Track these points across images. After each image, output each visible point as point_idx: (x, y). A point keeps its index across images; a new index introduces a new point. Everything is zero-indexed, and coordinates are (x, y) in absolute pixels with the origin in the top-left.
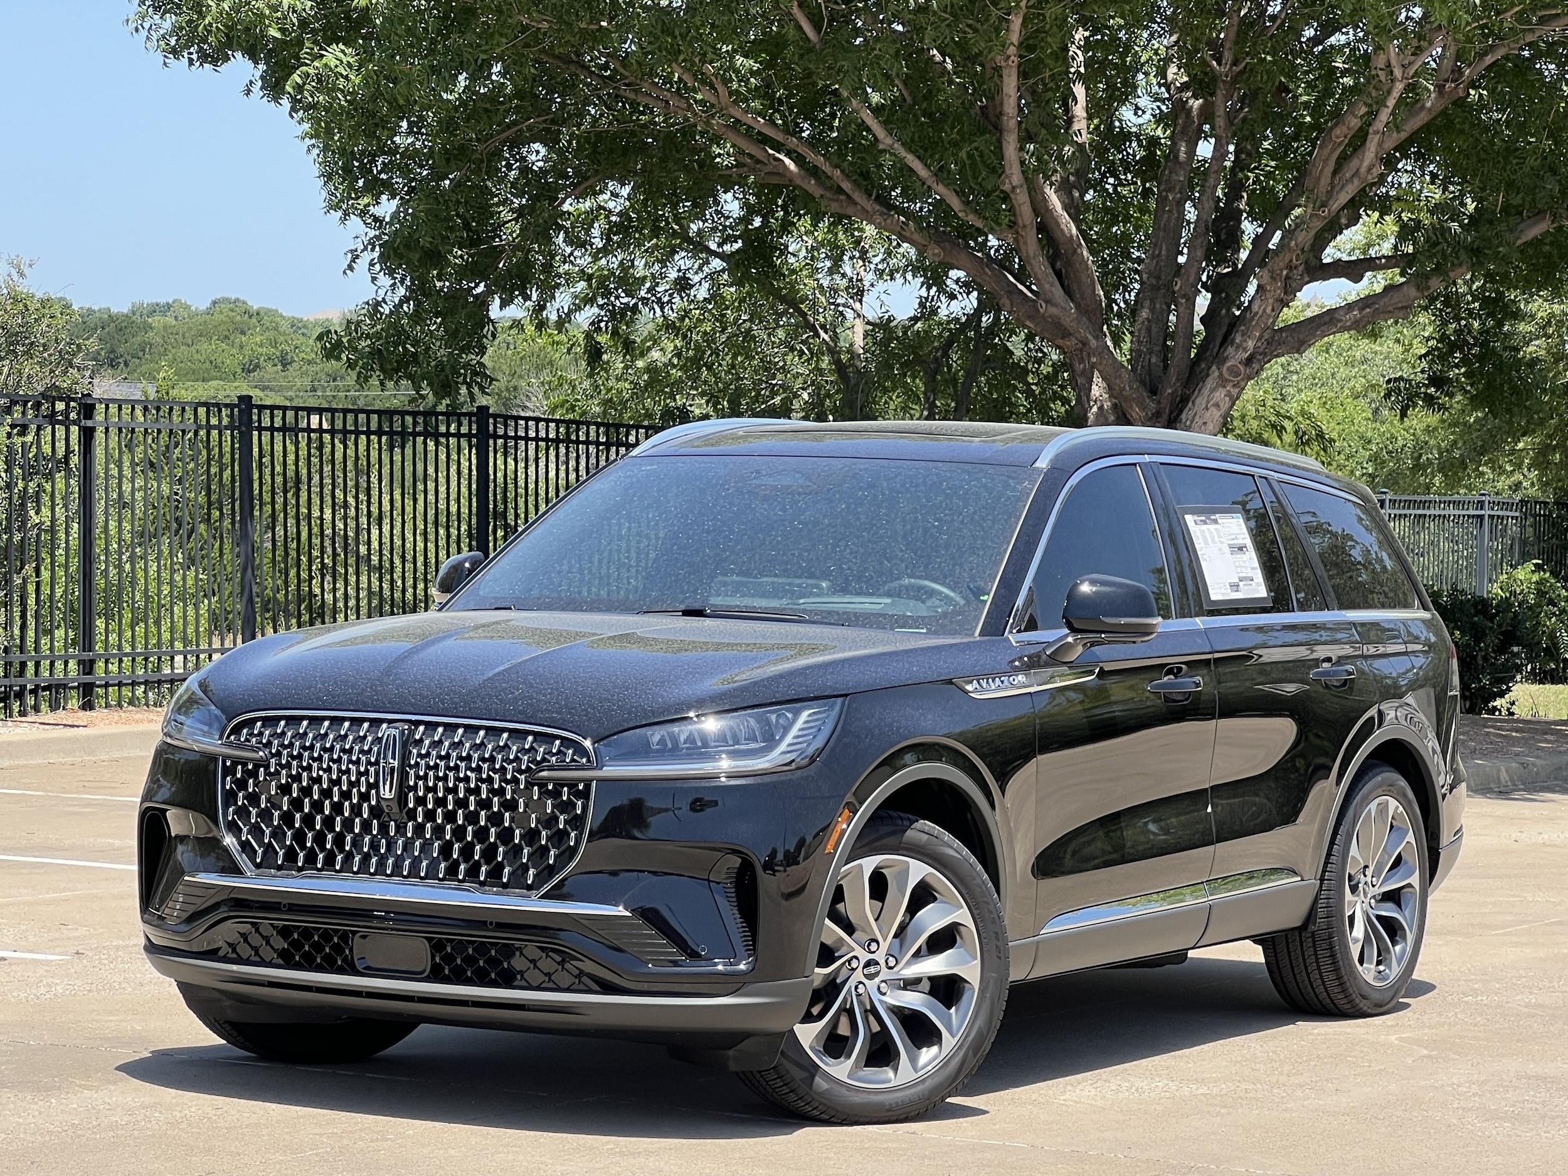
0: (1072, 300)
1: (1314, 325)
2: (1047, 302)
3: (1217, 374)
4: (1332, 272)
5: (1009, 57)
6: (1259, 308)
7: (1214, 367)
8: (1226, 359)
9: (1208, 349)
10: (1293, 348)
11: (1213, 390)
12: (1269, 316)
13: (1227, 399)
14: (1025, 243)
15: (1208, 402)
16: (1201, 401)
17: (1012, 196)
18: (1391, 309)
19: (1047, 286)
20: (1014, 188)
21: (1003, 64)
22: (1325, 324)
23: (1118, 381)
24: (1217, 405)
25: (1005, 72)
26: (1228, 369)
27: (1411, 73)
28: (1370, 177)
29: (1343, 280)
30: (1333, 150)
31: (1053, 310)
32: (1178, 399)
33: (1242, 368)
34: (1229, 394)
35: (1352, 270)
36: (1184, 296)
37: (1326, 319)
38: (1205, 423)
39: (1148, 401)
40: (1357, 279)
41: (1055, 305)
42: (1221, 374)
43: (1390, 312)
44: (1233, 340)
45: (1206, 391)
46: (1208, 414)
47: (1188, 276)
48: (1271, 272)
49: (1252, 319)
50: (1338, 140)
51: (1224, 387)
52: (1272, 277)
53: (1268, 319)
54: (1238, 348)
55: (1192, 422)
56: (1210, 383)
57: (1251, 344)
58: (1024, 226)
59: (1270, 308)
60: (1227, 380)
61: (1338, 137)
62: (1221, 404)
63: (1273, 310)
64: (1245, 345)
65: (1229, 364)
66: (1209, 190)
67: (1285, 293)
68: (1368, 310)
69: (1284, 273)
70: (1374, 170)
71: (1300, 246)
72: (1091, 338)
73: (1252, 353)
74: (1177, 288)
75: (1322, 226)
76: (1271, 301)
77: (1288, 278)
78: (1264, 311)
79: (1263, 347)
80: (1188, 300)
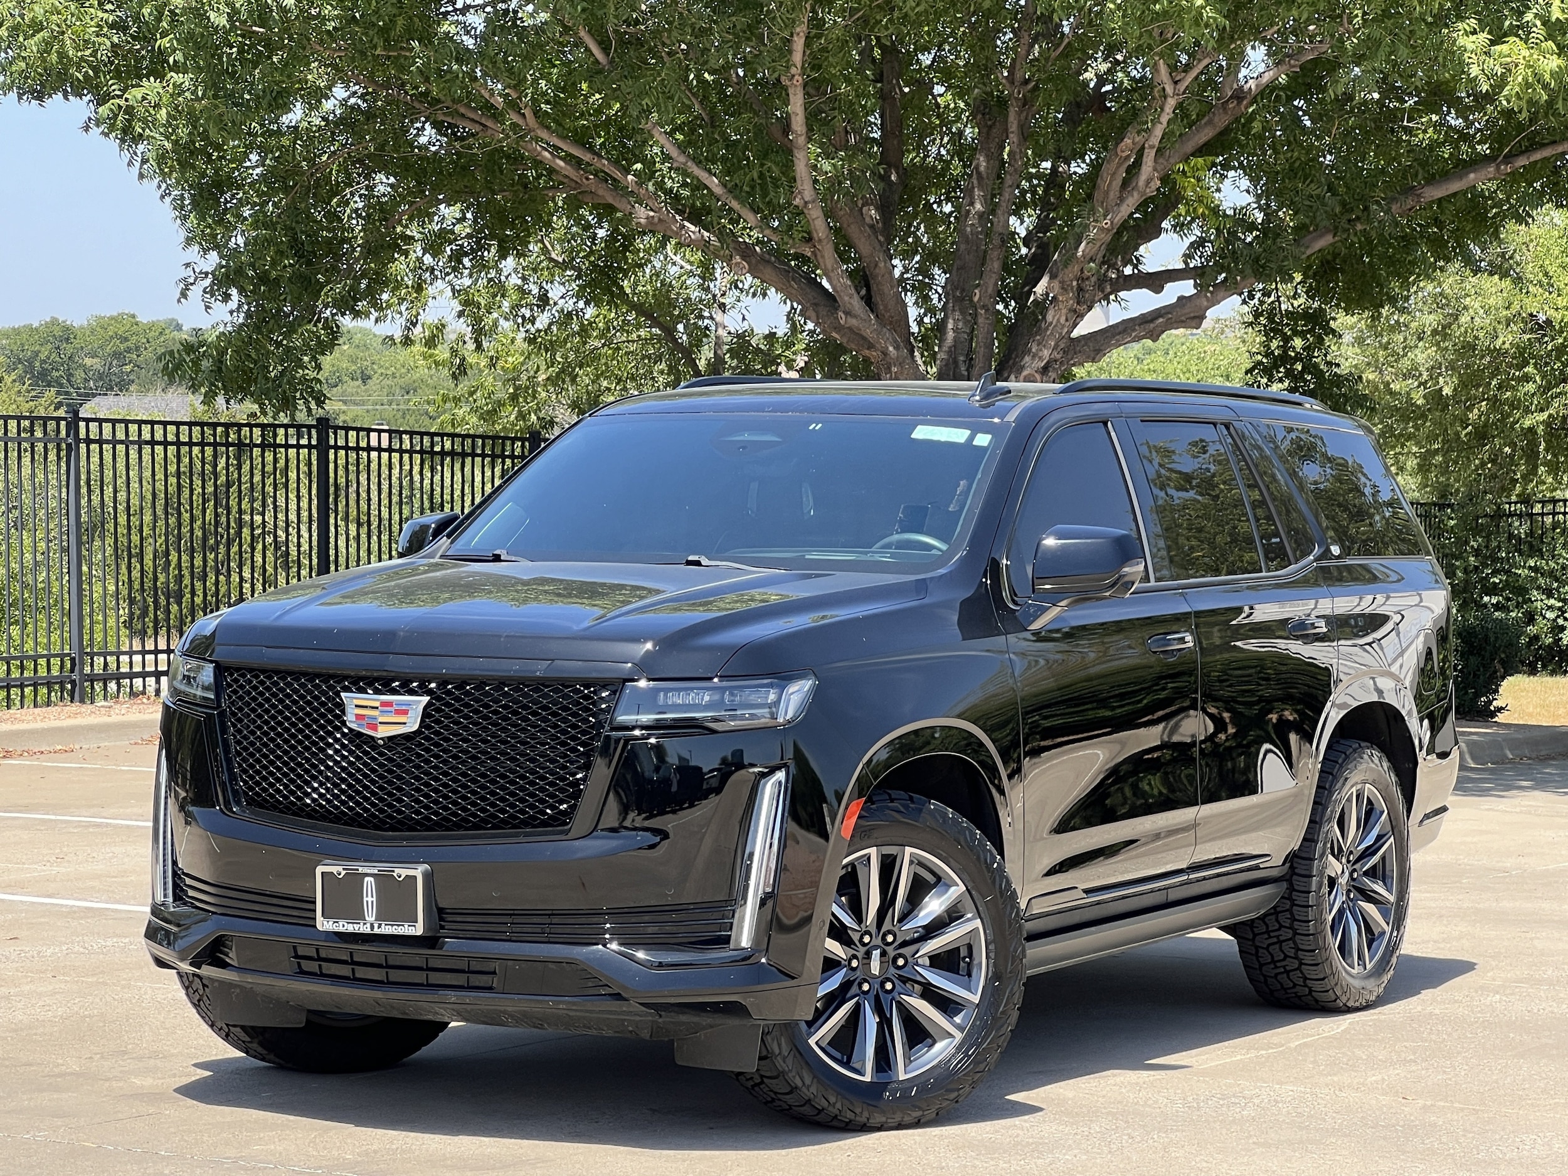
0: (872, 311)
1: (1109, 334)
2: (846, 313)
4: (1133, 282)
5: (793, 76)
6: (1054, 317)
7: (1013, 376)
8: (1022, 368)
9: (1010, 359)
10: (1088, 357)
12: (1063, 326)
14: (823, 257)
17: (806, 211)
18: (1183, 318)
19: (846, 298)
20: (806, 203)
21: (788, 83)
22: (1120, 333)
25: (791, 91)
26: (1025, 377)
27: (1182, 90)
28: (1148, 190)
29: (1145, 290)
30: (1120, 165)
31: (853, 322)
33: (1039, 377)
35: (1156, 281)
36: (983, 307)
37: (1121, 328)
40: (1158, 289)
41: (855, 316)
43: (1183, 322)
44: (1030, 350)
47: (987, 288)
48: (1062, 282)
49: (1047, 329)
50: (1124, 155)
52: (1063, 288)
53: (1062, 328)
54: (1034, 357)
57: (1046, 353)
58: (820, 241)
59: (1063, 320)
61: (1123, 152)
63: (1067, 320)
64: (1040, 354)
65: (1026, 373)
66: (1004, 204)
67: (1078, 303)
68: (1161, 320)
69: (1075, 283)
70: (1152, 184)
71: (1088, 258)
72: (891, 349)
73: (1048, 362)
74: (976, 299)
75: (1109, 238)
76: (1064, 311)
77: (1080, 289)
78: (1058, 320)
79: (1058, 356)
80: (987, 310)
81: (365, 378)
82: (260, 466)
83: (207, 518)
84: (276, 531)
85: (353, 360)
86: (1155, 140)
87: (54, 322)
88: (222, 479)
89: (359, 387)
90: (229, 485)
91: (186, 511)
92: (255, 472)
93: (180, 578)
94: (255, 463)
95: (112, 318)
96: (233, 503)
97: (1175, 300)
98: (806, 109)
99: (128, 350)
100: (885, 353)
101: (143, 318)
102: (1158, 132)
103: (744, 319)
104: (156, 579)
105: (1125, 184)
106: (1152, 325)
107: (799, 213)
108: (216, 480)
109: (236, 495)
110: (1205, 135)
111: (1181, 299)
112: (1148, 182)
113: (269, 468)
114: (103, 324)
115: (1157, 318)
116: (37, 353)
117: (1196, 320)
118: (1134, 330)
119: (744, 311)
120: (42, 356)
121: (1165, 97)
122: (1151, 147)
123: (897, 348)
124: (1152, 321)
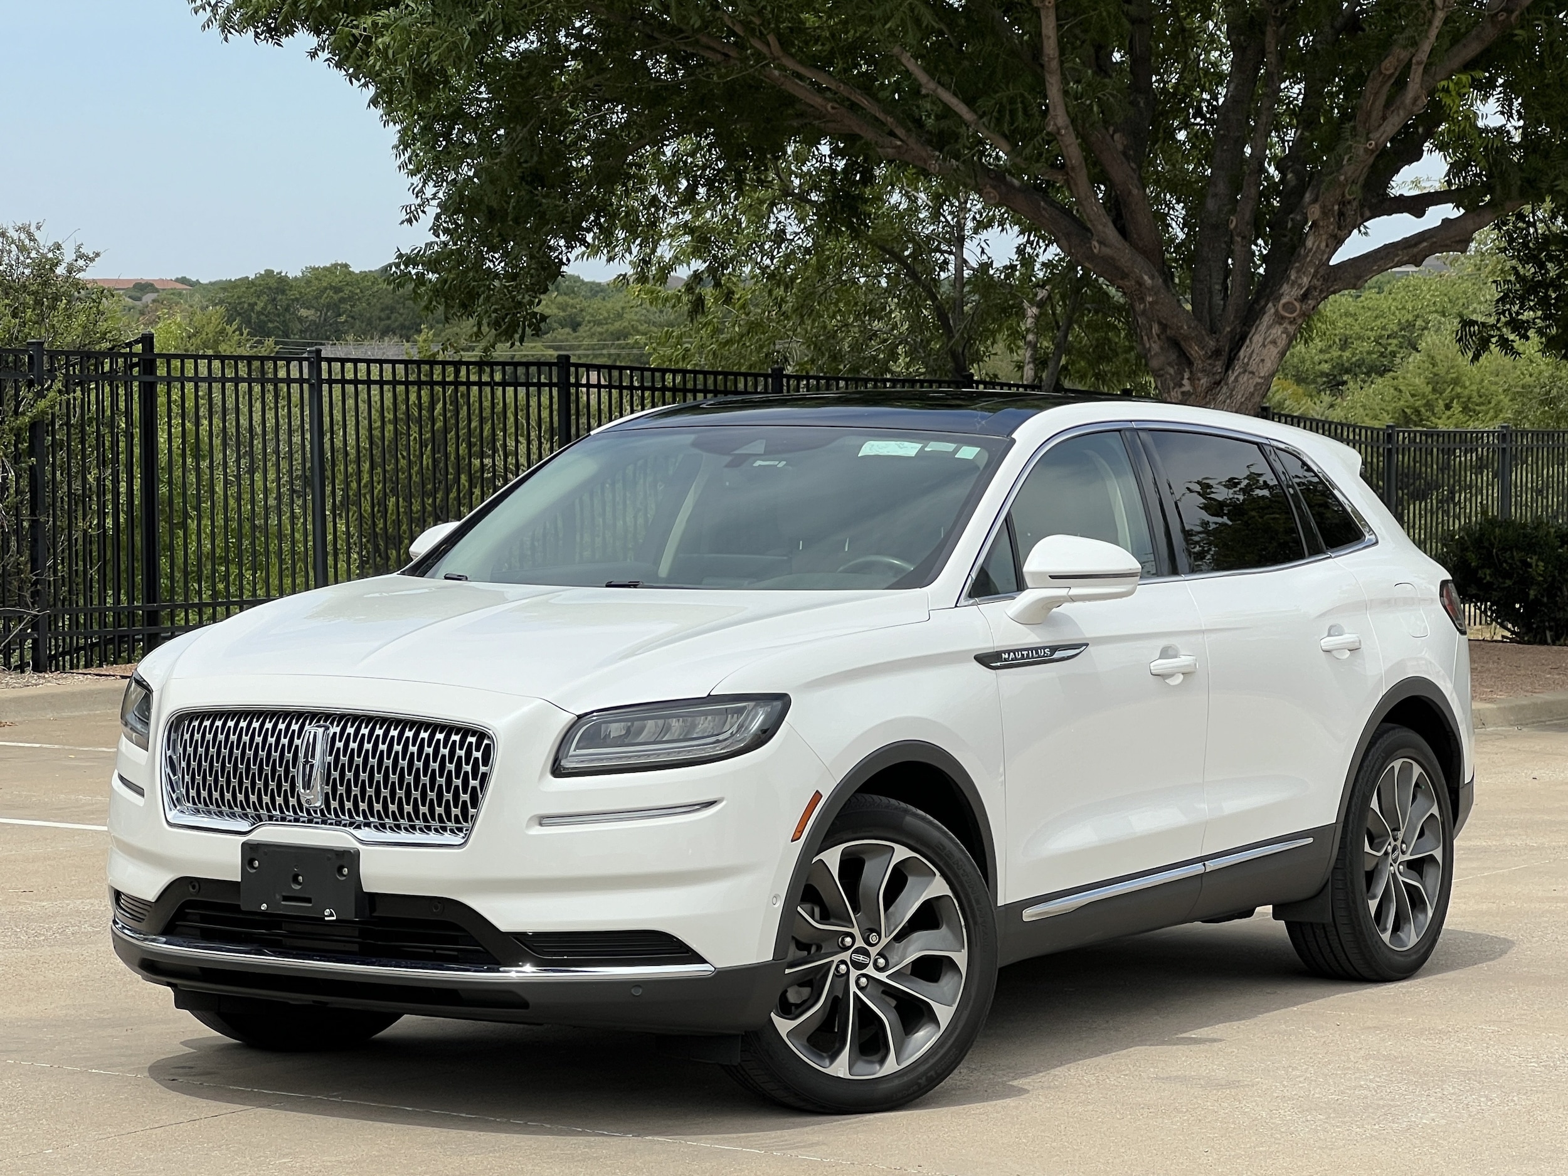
0: (1126, 240)
1: (1370, 260)
2: (1100, 243)
3: (1273, 310)
4: (1396, 207)
6: (1313, 244)
7: (1270, 305)
8: (1281, 296)
9: (1267, 287)
10: (1350, 284)
11: (1269, 327)
12: (1324, 252)
13: (1284, 336)
14: (1076, 184)
15: (1265, 339)
16: (1257, 338)
17: (1059, 138)
18: (1448, 242)
19: (1100, 227)
20: (1059, 129)
21: (1040, 5)
22: (1382, 258)
23: (1175, 320)
24: (1274, 342)
25: (1043, 13)
26: (1284, 305)
28: (1415, 108)
29: (1406, 215)
30: (1383, 83)
31: (1107, 251)
32: (1237, 337)
33: (1297, 305)
34: (1285, 331)
35: (1417, 205)
36: (1240, 234)
37: (1383, 253)
38: (1263, 360)
39: (1207, 339)
40: (1419, 214)
41: (1110, 245)
42: (1277, 311)
43: (1447, 246)
44: (1289, 277)
45: (1263, 328)
46: (1265, 351)
47: (1243, 215)
48: (1323, 207)
49: (1306, 255)
50: (1388, 73)
51: (1281, 324)
52: (1323, 213)
53: (1323, 255)
54: (1293, 285)
55: (1249, 359)
56: (1266, 319)
57: (1305, 280)
58: (1073, 168)
59: (1323, 245)
60: (1283, 318)
61: (1386, 69)
62: (1279, 341)
63: (1327, 246)
64: (1300, 281)
65: (1283, 301)
66: (1262, 128)
67: (1339, 228)
68: (1425, 244)
69: (1336, 207)
70: (1419, 102)
71: (1350, 181)
72: (1146, 278)
73: (1307, 290)
74: (1232, 226)
75: (1371, 160)
76: (1324, 237)
77: (1341, 214)
78: (1318, 247)
79: (1319, 283)
80: (1244, 238)
81: (575, 326)
82: (477, 412)
83: (425, 462)
84: (506, 474)
85: (563, 307)
86: (1423, 55)
87: (269, 273)
88: (439, 425)
89: (568, 334)
90: (446, 431)
91: (403, 457)
92: (473, 417)
93: (398, 523)
94: (472, 408)
95: (325, 269)
96: (451, 449)
97: (1439, 223)
98: (1058, 31)
99: (342, 300)
100: (1140, 283)
101: (356, 269)
102: (1426, 47)
103: (983, 252)
104: (374, 524)
105: (1388, 104)
106: (1415, 250)
107: (1052, 138)
108: (433, 425)
109: (454, 441)
110: (1472, 49)
111: (1446, 221)
112: (1415, 100)
113: (487, 413)
114: (316, 274)
115: (1420, 242)
116: (252, 306)
117: (1462, 244)
118: (1397, 255)
119: (984, 245)
120: (258, 308)
121: (1434, 10)
122: (1419, 63)
123: (1152, 277)
124: (1416, 245)
